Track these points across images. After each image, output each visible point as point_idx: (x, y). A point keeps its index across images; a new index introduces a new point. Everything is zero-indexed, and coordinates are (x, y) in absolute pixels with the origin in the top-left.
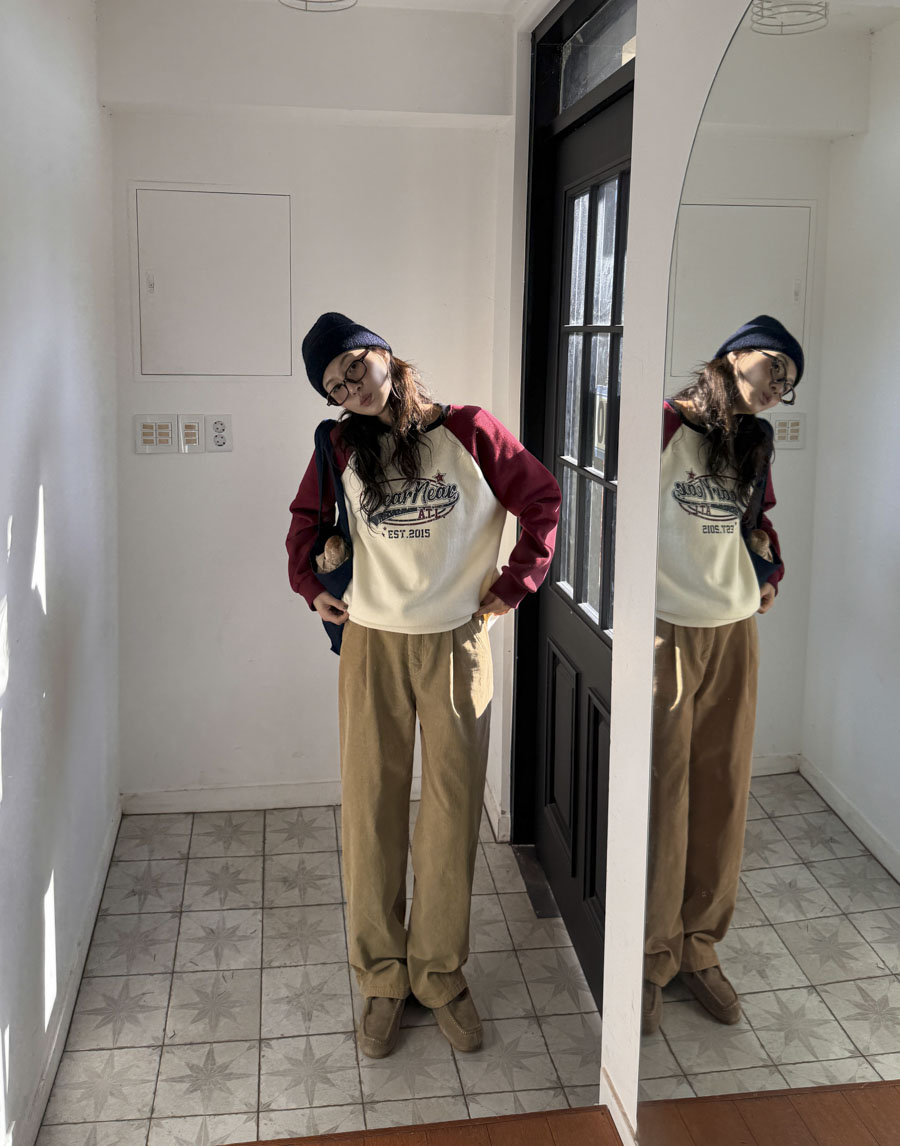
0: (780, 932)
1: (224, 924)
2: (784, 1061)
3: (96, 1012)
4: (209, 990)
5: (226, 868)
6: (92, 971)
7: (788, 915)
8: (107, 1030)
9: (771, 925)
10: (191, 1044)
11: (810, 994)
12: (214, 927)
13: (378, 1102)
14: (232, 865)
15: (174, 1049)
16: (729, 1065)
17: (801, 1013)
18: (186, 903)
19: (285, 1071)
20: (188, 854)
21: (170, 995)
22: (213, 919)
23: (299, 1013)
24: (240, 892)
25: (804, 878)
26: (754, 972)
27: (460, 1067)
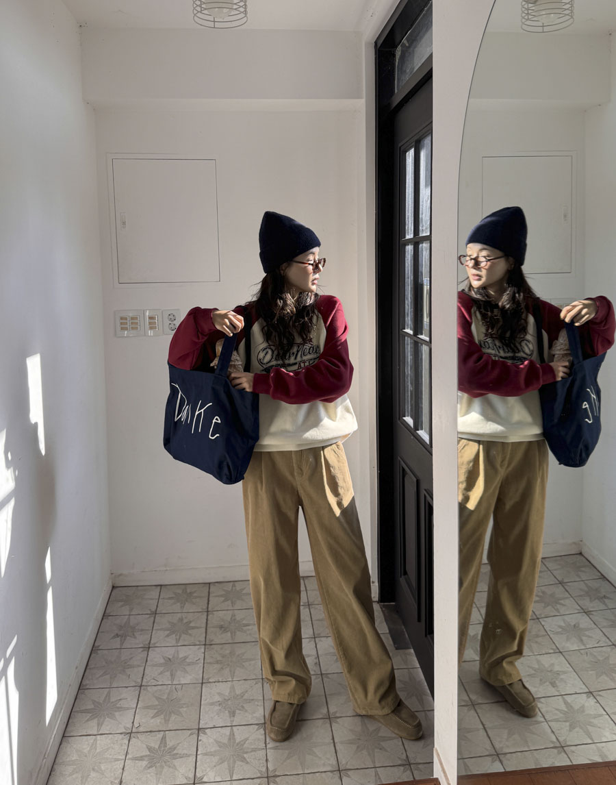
0: (566, 656)
1: (178, 654)
2: (568, 743)
3: (87, 711)
4: (165, 697)
5: (181, 620)
6: (86, 685)
7: (572, 645)
8: (94, 723)
9: (560, 652)
10: (151, 732)
11: (588, 697)
12: (171, 657)
13: (279, 776)
14: (186, 618)
15: (139, 735)
16: (528, 746)
17: (582, 709)
18: (152, 642)
19: (215, 751)
20: (156, 610)
21: (138, 700)
22: (170, 653)
23: (227, 712)
24: (190, 635)
25: (584, 621)
26: (548, 683)
27: (337, 748)
